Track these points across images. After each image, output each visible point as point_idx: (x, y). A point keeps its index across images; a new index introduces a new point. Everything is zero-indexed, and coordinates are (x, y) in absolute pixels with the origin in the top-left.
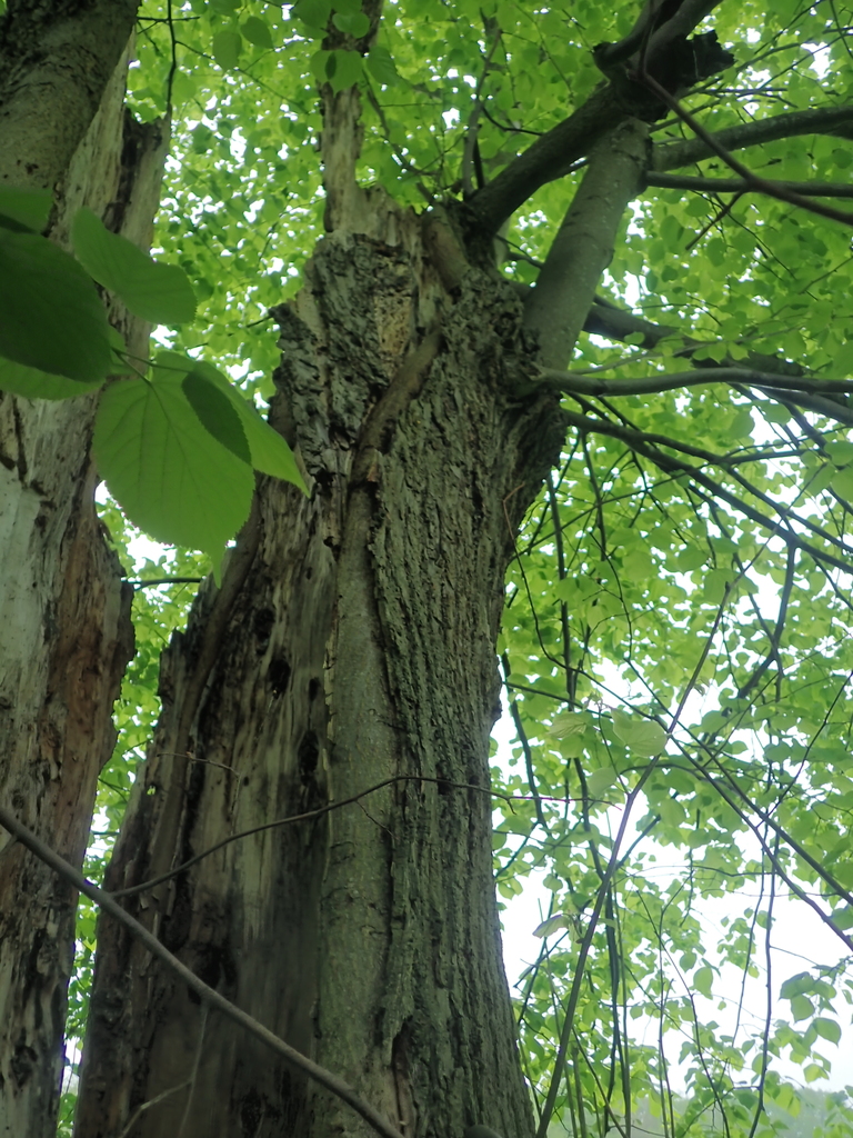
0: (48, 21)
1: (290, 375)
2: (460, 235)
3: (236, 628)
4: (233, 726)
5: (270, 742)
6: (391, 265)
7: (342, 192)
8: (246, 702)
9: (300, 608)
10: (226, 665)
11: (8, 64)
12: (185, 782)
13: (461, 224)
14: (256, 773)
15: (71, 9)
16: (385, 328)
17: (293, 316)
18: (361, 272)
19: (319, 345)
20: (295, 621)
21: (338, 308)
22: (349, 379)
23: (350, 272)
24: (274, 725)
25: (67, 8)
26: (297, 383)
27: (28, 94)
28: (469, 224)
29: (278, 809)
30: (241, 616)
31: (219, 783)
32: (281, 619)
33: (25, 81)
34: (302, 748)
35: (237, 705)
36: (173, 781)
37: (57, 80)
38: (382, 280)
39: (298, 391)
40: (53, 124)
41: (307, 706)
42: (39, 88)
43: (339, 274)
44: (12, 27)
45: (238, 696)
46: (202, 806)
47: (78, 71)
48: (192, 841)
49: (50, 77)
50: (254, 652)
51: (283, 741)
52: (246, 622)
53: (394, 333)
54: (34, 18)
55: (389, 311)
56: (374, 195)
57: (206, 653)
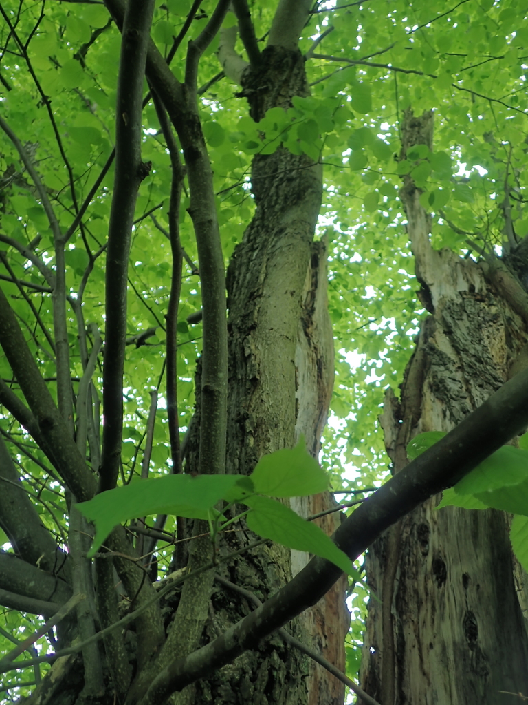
0: (283, 210)
1: (446, 388)
2: (517, 276)
3: (407, 538)
4: (416, 606)
5: (442, 617)
6: (486, 307)
7: (424, 255)
8: (421, 590)
9: (446, 523)
10: (405, 564)
11: (267, 237)
12: (393, 645)
13: (514, 269)
14: (436, 640)
15: (294, 202)
16: (492, 348)
17: (438, 350)
18: (471, 316)
19: (457, 366)
20: (444, 532)
21: (463, 341)
22: (481, 386)
23: (465, 317)
24: (442, 605)
25: (292, 202)
26: (451, 393)
27: (282, 252)
28: (519, 267)
29: (457, 668)
30: (409, 530)
31: (414, 647)
32: (434, 531)
33: (278, 245)
34: (465, 623)
35: (416, 592)
36: (384, 644)
37: (295, 242)
38: (483, 318)
39: (452, 398)
40: (297, 266)
41: (463, 593)
42: (288, 248)
43: (458, 320)
44: (266, 217)
45: (416, 584)
46: (406, 663)
47: (303, 234)
48: (404, 689)
49: (291, 241)
50: (421, 554)
51: (451, 617)
52: (412, 533)
53: (498, 351)
54: (276, 210)
55: (492, 337)
56: (444, 254)
57: (392, 556)
